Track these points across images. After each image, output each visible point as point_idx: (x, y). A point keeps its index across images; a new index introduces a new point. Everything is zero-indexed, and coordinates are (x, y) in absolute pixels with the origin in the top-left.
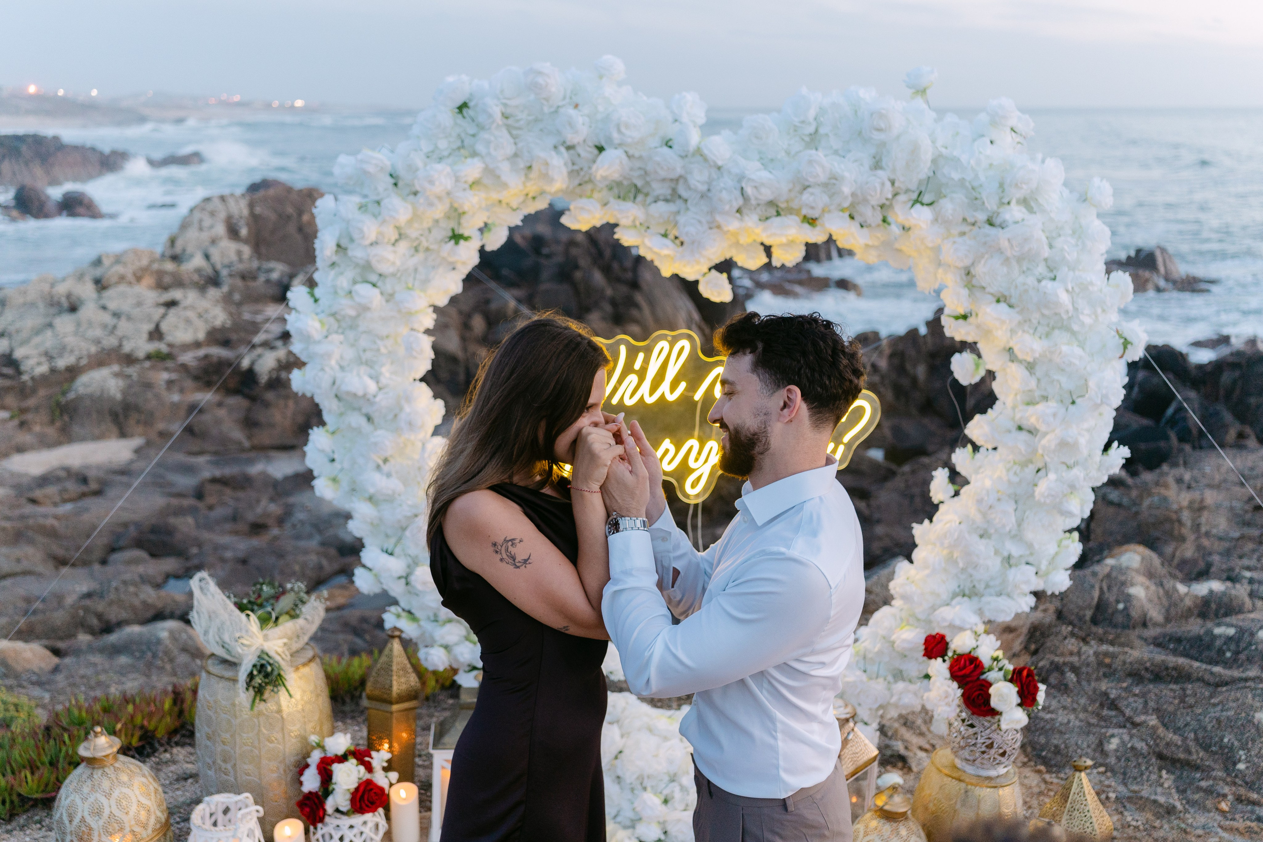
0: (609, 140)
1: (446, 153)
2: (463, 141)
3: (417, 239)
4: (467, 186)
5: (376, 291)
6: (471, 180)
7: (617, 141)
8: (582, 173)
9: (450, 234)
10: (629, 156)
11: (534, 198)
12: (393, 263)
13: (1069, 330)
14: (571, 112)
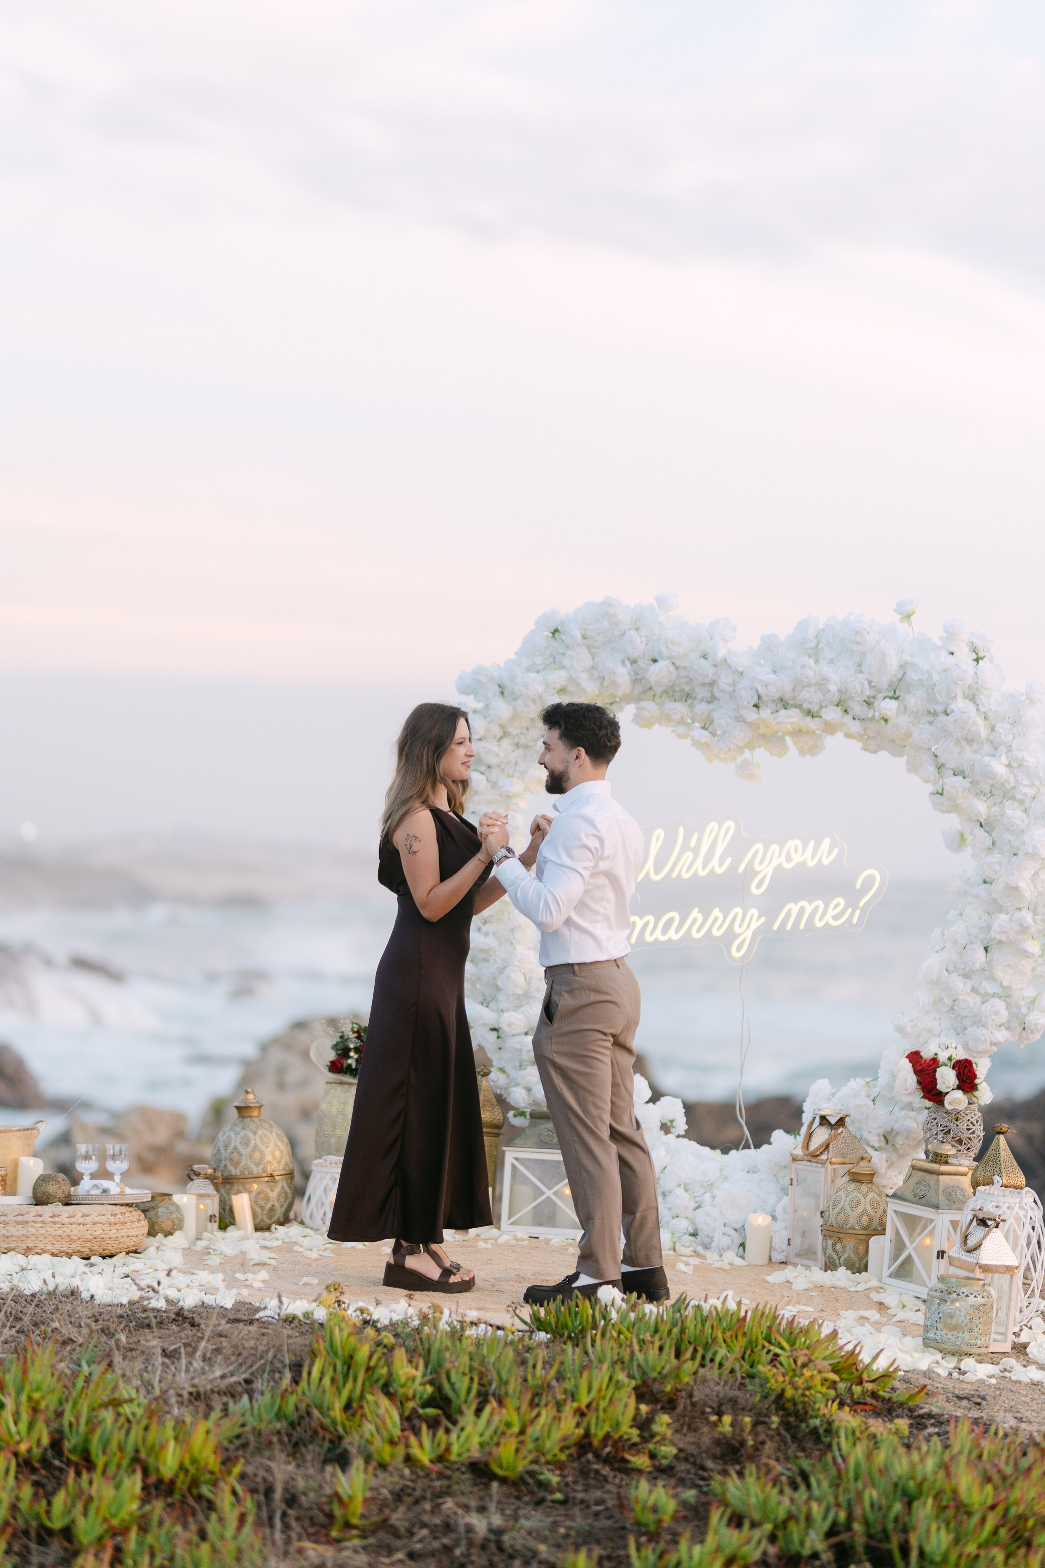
0: (660, 653)
1: (540, 667)
2: (554, 658)
3: (517, 735)
4: (555, 692)
5: (483, 777)
6: (558, 687)
7: (666, 655)
8: (643, 681)
10: (677, 668)
12: (498, 755)
13: (1013, 798)
14: (633, 633)
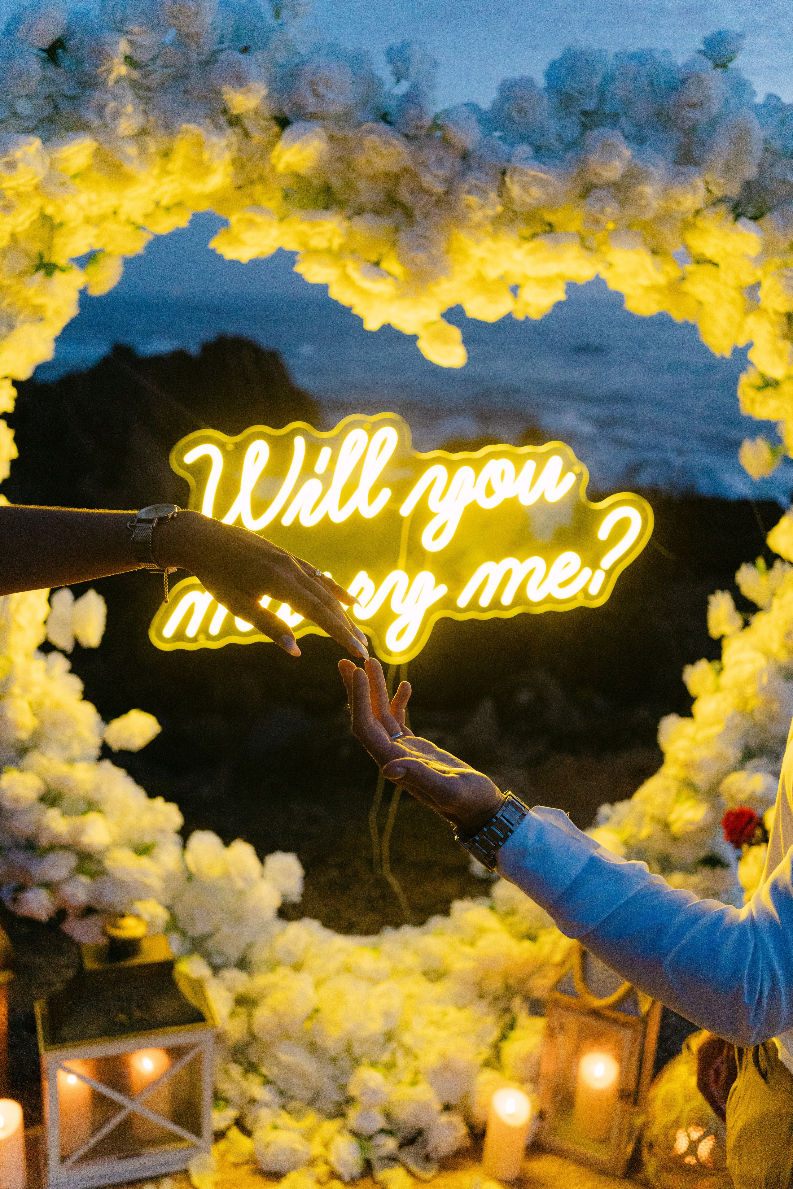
0: (298, 107)
2: (56, 107)
4: (67, 178)
7: (310, 109)
9: (36, 262)
11: (168, 209)
14: (238, 58)
